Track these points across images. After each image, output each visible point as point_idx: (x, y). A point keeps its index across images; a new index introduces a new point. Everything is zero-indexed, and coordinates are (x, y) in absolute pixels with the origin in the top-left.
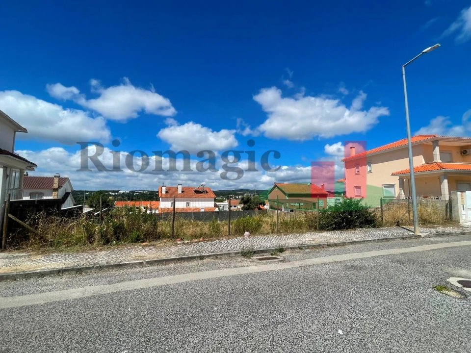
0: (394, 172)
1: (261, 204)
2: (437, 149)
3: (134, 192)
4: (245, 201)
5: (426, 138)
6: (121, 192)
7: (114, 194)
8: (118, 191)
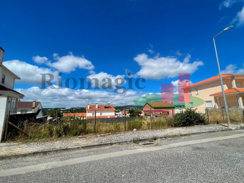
0: (211, 94)
1: (139, 113)
2: (234, 81)
3: (73, 108)
4: (131, 112)
5: (227, 75)
6: (67, 108)
7: (63, 110)
8: (65, 108)
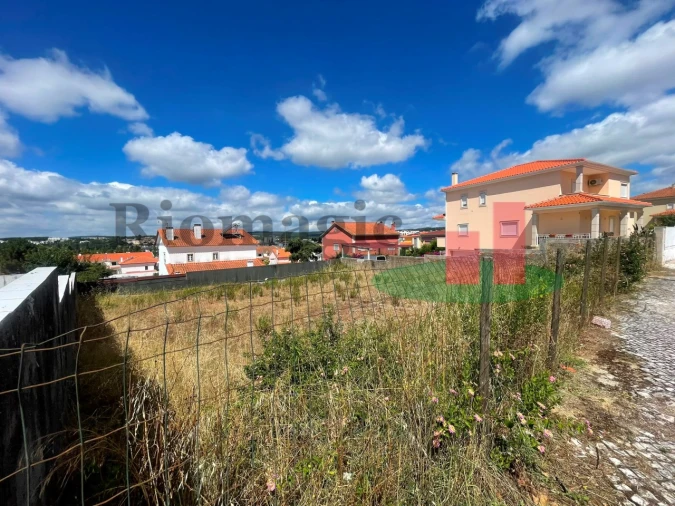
3: (79, 239)
6: (53, 239)
7: (38, 243)
8: (45, 239)
